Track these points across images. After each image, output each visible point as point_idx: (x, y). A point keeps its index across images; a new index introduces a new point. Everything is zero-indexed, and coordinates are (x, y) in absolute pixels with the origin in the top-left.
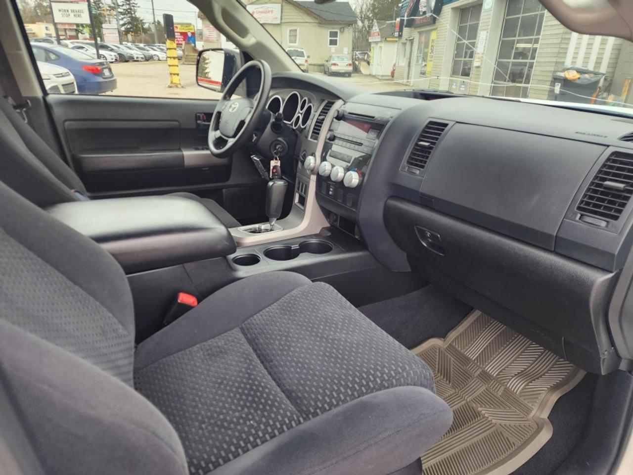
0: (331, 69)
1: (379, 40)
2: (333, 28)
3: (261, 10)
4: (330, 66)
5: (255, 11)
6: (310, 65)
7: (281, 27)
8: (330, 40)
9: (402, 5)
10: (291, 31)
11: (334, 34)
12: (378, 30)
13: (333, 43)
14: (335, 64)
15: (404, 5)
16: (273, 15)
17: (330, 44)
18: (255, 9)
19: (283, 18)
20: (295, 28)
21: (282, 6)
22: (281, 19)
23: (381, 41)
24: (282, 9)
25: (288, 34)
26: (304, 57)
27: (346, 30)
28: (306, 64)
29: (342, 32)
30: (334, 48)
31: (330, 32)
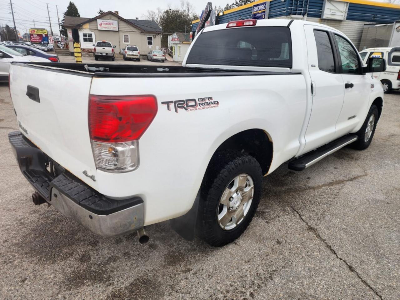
0: (153, 58)
1: (179, 43)
2: (149, 35)
3: (106, 22)
4: (152, 56)
5: (102, 23)
6: (141, 55)
7: (119, 33)
8: (148, 42)
9: (192, 26)
10: (124, 35)
11: (150, 39)
12: (177, 37)
13: (150, 43)
14: (155, 55)
15: (194, 26)
16: (113, 26)
17: (148, 44)
18: (102, 22)
19: (119, 28)
20: (127, 34)
21: (118, 22)
22: (118, 29)
23: (180, 44)
24: (118, 24)
25: (123, 37)
26: (137, 51)
27: (157, 36)
28: (139, 55)
29: (155, 38)
30: (150, 46)
31: (148, 37)
